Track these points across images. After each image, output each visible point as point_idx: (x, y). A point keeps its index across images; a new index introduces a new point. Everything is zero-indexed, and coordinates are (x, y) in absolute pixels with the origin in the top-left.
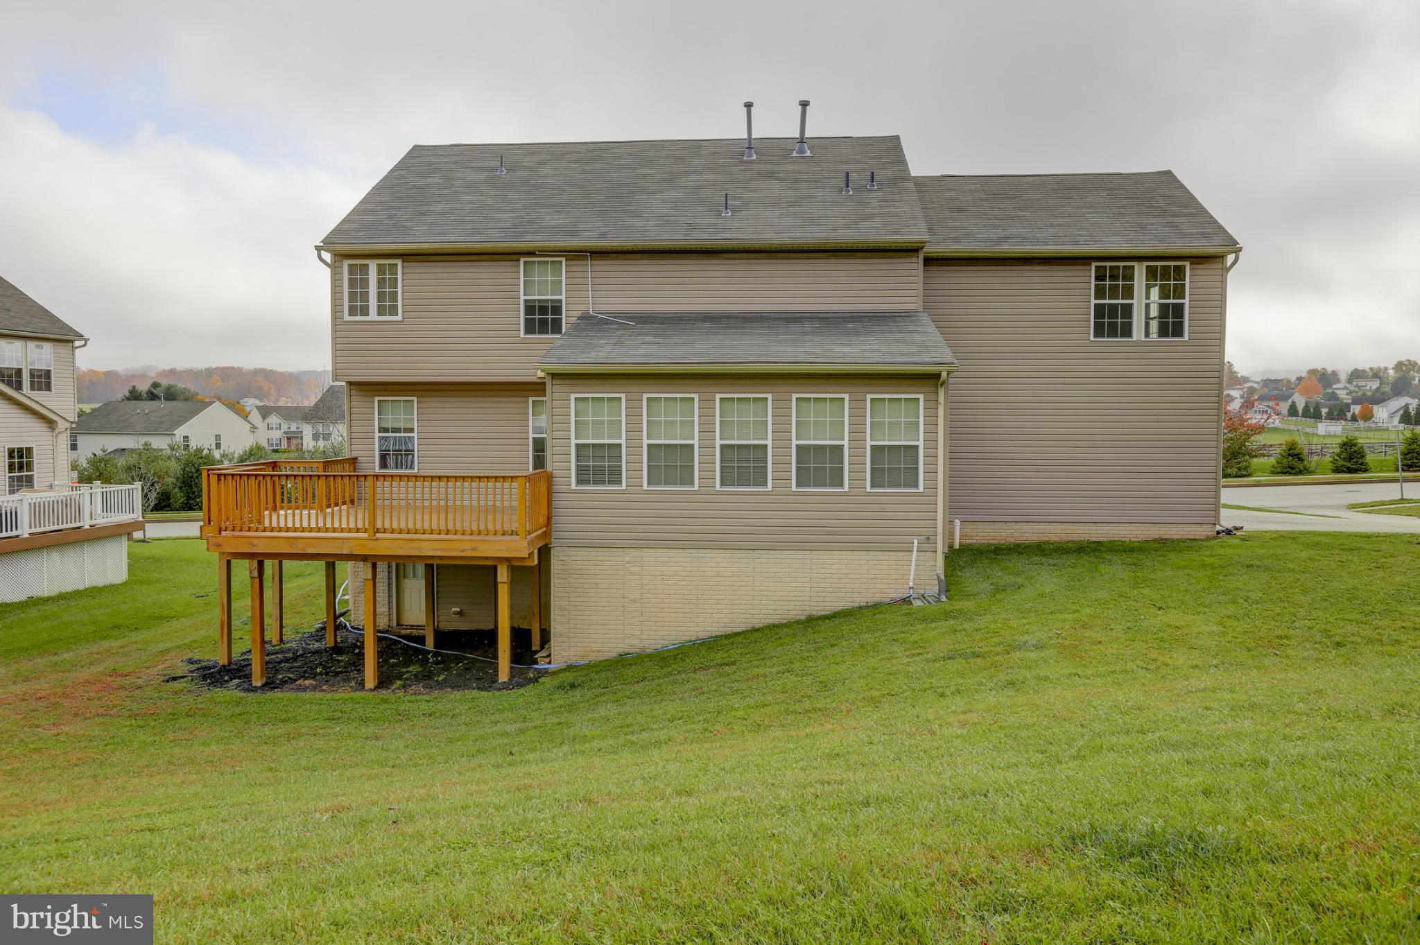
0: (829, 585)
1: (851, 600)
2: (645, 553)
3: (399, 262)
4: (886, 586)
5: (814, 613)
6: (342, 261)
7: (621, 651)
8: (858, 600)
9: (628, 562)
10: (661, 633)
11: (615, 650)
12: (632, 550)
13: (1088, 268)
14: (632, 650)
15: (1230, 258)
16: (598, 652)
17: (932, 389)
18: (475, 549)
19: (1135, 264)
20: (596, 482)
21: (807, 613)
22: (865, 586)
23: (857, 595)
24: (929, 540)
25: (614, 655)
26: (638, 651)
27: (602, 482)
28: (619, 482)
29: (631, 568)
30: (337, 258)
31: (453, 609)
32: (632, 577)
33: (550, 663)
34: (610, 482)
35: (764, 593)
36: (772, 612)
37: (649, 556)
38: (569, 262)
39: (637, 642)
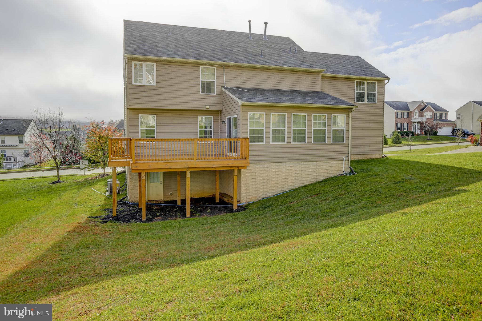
0: (321, 172)
1: (327, 176)
2: (271, 164)
3: (155, 64)
4: (336, 171)
5: (318, 181)
6: (132, 62)
7: (263, 197)
8: (329, 176)
9: (265, 168)
10: (275, 190)
11: (261, 197)
12: (266, 164)
13: (354, 81)
14: (266, 197)
15: (386, 81)
16: (256, 198)
17: (348, 113)
18: (232, 164)
19: (365, 81)
20: (255, 142)
21: (316, 181)
22: (330, 172)
23: (328, 174)
24: (347, 157)
25: (261, 199)
26: (268, 197)
27: (258, 142)
28: (263, 142)
29: (266, 170)
30: (130, 60)
31: (170, 193)
32: (266, 173)
33: (240, 203)
34: (260, 142)
35: (304, 175)
36: (306, 181)
37: (272, 165)
38: (218, 69)
39: (268, 194)
